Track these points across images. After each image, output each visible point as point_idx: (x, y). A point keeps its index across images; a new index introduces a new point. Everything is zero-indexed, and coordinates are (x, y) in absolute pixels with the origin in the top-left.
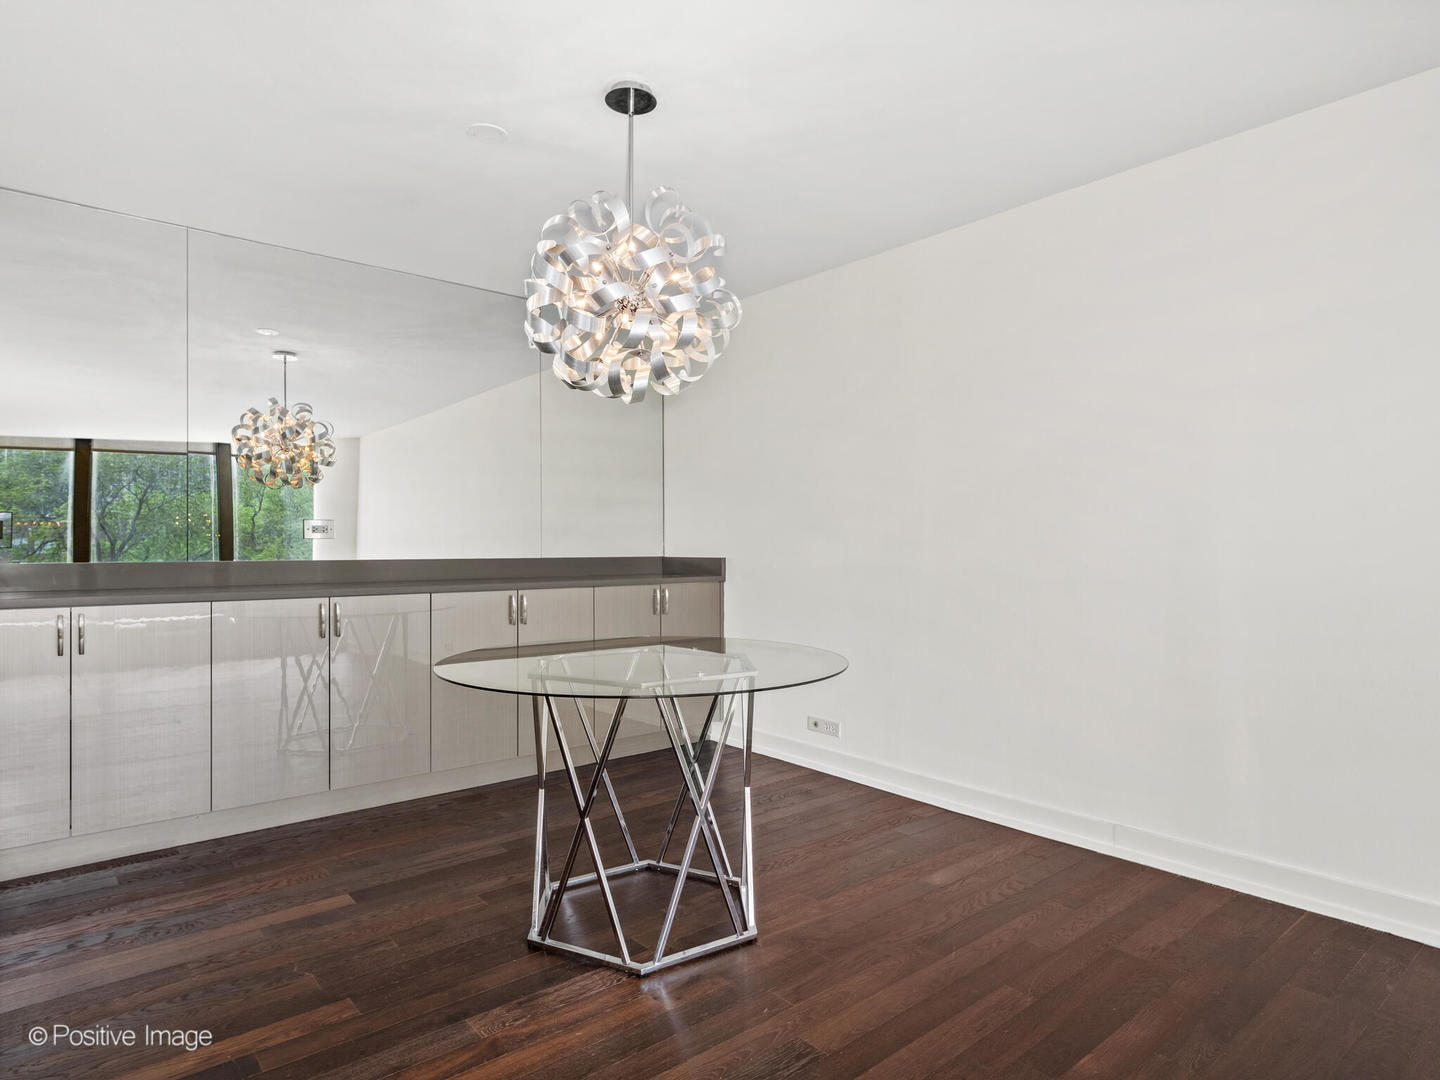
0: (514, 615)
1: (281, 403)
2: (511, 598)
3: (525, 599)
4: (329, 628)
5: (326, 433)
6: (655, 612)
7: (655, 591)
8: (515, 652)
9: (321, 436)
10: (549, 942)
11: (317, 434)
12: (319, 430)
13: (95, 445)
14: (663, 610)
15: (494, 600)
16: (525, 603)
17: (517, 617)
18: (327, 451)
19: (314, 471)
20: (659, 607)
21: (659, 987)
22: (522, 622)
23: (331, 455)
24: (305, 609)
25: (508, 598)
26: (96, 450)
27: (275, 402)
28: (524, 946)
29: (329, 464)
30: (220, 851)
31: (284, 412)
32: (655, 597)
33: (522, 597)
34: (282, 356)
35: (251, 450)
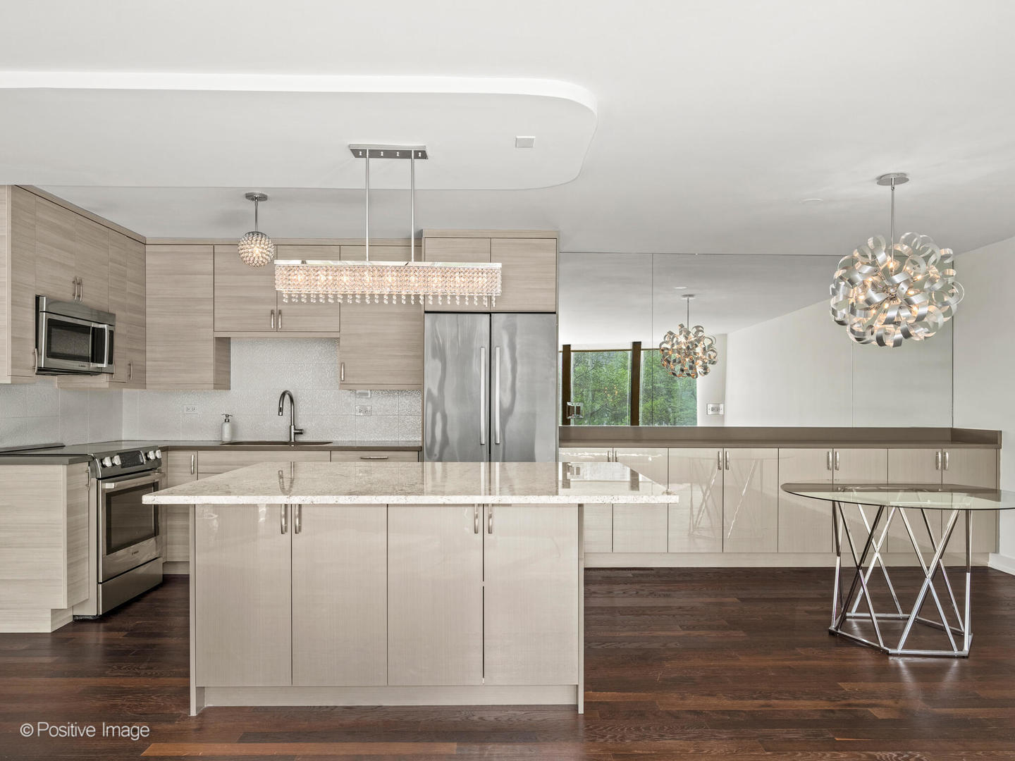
0: (831, 464)
1: (686, 326)
2: (828, 453)
3: (838, 454)
4: (723, 465)
5: (712, 343)
6: (937, 468)
7: (937, 453)
8: (831, 487)
9: (710, 346)
10: (839, 631)
11: (706, 345)
12: (707, 342)
13: (572, 349)
14: (944, 467)
15: (818, 455)
16: (838, 457)
17: (833, 466)
18: (713, 354)
19: (705, 368)
20: (940, 464)
21: (901, 662)
22: (836, 469)
23: (714, 358)
24: (709, 454)
25: (826, 454)
26: (573, 351)
27: (682, 326)
28: (827, 633)
29: (714, 363)
30: (672, 572)
31: (688, 333)
32: (937, 458)
33: (836, 453)
34: (686, 298)
35: (670, 357)
